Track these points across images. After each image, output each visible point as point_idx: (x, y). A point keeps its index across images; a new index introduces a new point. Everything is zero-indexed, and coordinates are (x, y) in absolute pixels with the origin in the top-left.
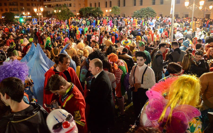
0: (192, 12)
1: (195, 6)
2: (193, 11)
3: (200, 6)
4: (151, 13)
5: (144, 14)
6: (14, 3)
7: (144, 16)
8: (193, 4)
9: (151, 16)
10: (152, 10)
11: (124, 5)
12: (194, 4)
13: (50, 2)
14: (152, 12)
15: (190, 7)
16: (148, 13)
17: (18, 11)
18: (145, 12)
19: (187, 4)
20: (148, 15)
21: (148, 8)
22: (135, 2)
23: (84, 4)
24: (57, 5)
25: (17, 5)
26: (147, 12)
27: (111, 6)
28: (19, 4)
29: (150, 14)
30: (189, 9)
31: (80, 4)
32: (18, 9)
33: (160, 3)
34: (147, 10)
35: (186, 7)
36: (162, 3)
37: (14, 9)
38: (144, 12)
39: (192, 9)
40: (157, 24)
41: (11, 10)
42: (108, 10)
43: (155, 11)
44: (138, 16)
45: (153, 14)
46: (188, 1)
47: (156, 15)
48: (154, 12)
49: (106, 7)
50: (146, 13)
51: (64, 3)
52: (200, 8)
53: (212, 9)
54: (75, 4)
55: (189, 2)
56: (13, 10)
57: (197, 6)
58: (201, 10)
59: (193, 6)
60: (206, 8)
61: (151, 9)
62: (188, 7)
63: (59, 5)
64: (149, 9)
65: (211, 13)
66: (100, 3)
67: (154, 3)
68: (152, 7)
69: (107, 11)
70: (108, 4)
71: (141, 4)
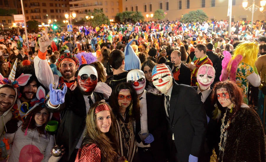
0: (252, 14)
1: (255, 6)
2: (253, 12)
3: (261, 7)
5: (193, 18)
6: (36, 10)
9: (202, 20)
10: (203, 13)
11: (167, 9)
12: (254, 5)
13: (78, 7)
14: (203, 15)
15: (249, 9)
16: (198, 16)
17: (40, 18)
18: (194, 15)
19: (245, 4)
20: (198, 19)
22: (181, 5)
23: (118, 9)
24: (86, 11)
25: (40, 12)
27: (151, 10)
28: (42, 10)
30: (248, 11)
31: (113, 9)
32: (41, 16)
33: (211, 5)
34: (197, 13)
35: (244, 8)
36: (213, 5)
37: (36, 16)
38: (193, 16)
39: (252, 11)
41: (33, 18)
42: (150, 14)
43: (206, 14)
44: (187, 20)
45: (204, 18)
47: (208, 19)
48: (205, 16)
49: (146, 11)
51: (94, 8)
52: (261, 9)
54: (107, 9)
56: (34, 17)
57: (258, 7)
58: (262, 12)
59: (252, 7)
62: (247, 8)
63: (88, 11)
64: (199, 12)
66: (138, 7)
67: (203, 6)
68: (203, 10)
69: (147, 16)
70: (148, 8)
71: (188, 7)
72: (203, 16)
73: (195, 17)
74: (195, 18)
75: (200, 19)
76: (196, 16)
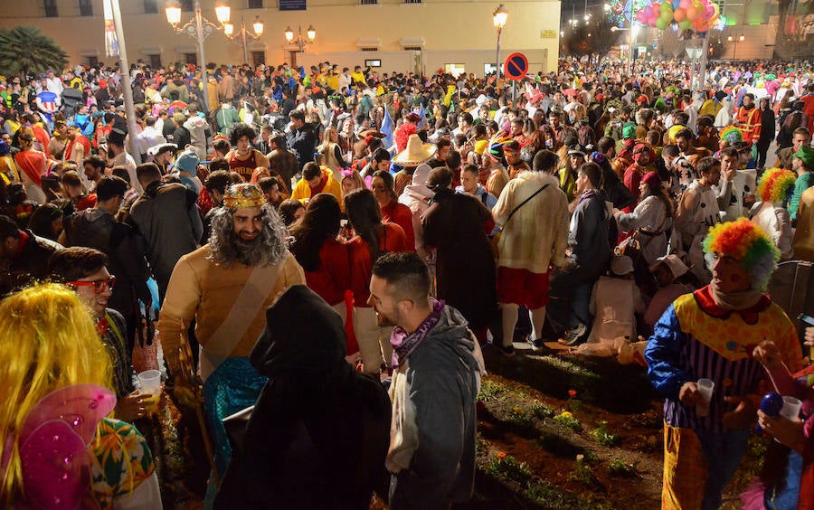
1: (203, 22)
2: (201, 40)
3: (221, 24)
4: (42, 53)
7: (11, 64)
8: (197, 17)
9: (41, 63)
12: (199, 18)
14: (45, 47)
15: (187, 28)
16: (26, 50)
18: (8, 46)
19: (174, 15)
20: (26, 61)
21: (21, 33)
26: (19, 47)
29: (36, 56)
30: (186, 35)
33: (79, 10)
34: (18, 38)
35: (175, 26)
36: (86, 9)
38: (5, 50)
39: (197, 35)
40: (65, 97)
43: (56, 45)
45: (50, 56)
46: (177, 7)
48: (55, 50)
50: (14, 51)
52: (228, 30)
53: (263, 34)
55: (179, 10)
57: (211, 24)
58: (233, 38)
59: (196, 22)
60: (244, 30)
61: (38, 36)
62: (180, 25)
64: (25, 35)
65: (267, 48)
67: (51, 11)
68: (42, 29)
72: (44, 50)
73: (13, 54)
74: (14, 59)
75: (35, 61)
76: (17, 49)
